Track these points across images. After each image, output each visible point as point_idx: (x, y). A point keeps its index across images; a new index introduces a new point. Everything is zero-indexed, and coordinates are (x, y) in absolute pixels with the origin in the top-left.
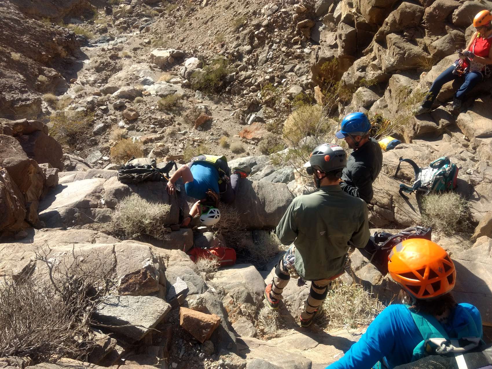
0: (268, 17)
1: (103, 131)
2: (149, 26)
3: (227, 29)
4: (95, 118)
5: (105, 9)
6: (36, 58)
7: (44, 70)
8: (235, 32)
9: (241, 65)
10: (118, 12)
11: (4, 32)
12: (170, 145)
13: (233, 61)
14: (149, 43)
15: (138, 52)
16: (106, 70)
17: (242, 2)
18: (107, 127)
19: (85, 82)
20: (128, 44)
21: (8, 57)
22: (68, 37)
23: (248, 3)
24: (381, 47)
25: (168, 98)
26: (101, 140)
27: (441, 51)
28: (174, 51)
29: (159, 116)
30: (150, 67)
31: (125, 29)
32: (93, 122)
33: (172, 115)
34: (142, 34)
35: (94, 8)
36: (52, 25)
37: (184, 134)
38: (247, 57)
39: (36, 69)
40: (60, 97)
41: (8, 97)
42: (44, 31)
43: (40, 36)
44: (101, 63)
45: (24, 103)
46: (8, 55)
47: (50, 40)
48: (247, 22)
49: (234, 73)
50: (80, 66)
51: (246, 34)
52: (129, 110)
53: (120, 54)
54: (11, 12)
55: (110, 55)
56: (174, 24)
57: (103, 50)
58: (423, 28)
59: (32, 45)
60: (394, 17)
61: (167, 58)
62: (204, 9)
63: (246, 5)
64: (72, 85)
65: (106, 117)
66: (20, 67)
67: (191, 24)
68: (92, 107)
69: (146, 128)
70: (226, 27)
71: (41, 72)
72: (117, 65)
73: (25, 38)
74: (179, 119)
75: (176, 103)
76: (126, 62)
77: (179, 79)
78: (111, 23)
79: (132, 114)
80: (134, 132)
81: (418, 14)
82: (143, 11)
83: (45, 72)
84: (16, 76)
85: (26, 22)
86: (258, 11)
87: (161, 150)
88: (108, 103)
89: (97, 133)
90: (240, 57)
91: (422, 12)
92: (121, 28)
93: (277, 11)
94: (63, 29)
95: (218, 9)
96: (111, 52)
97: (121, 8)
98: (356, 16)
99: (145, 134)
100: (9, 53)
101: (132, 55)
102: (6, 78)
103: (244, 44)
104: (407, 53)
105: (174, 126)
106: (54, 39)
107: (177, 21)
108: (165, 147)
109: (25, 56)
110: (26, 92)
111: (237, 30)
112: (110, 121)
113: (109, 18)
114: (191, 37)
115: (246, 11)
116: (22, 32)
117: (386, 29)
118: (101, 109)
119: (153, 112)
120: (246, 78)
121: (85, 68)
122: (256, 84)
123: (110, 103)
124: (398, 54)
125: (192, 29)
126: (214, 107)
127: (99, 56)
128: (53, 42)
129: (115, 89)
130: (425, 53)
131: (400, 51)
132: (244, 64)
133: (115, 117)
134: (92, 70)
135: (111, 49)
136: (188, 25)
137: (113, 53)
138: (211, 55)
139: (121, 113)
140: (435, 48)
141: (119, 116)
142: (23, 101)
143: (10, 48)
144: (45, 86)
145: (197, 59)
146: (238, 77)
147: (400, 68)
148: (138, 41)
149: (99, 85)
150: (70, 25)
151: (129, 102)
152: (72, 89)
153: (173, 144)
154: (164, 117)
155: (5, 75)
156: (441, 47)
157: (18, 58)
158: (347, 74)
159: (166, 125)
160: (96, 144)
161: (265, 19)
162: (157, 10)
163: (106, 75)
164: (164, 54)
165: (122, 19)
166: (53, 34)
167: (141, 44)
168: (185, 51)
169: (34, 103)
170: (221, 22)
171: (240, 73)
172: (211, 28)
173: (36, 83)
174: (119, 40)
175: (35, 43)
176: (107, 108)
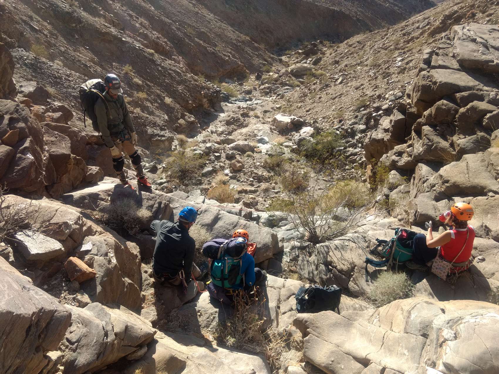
0: (389, 102)
1: (210, 174)
2: (285, 94)
3: (351, 107)
4: (208, 162)
5: (256, 74)
6: (183, 105)
7: (186, 115)
8: (356, 111)
9: (351, 141)
10: (266, 79)
11: (166, 80)
12: (261, 199)
13: (344, 137)
14: (279, 108)
15: (268, 114)
16: (234, 125)
17: (372, 85)
18: (214, 171)
19: (215, 131)
20: (262, 106)
21: (162, 100)
22: (214, 92)
23: (376, 87)
24: (417, 136)
25: (274, 159)
26: (206, 181)
27: (464, 149)
28: (295, 119)
29: (261, 172)
30: (271, 128)
31: (266, 94)
32: (205, 164)
33: (272, 174)
34: (277, 100)
35: (247, 73)
36: (205, 81)
37: (277, 193)
38: (360, 136)
39: (180, 113)
40: (190, 140)
41: (150, 130)
42: (197, 85)
43: (192, 88)
44: (232, 118)
45: (159, 138)
46: (162, 98)
47: (199, 93)
48: (370, 104)
49: (343, 148)
50: (216, 117)
51: (364, 115)
52: (236, 161)
53: (251, 113)
54: (176, 66)
55: (242, 112)
56: (306, 96)
57: (239, 107)
58: (455, 126)
59: (184, 94)
60: (431, 112)
61: (288, 123)
62: (337, 86)
63: (374, 89)
64: (204, 132)
65: (216, 163)
66: (168, 109)
67: (320, 98)
68: (208, 152)
69: (246, 180)
70: (350, 105)
71: (183, 117)
72: (245, 122)
73: (180, 88)
74: (278, 179)
75: (279, 164)
76: (253, 120)
77: (291, 144)
78: (257, 87)
79: (238, 165)
80: (235, 181)
81: (452, 112)
82: (287, 81)
83: (186, 117)
84: (163, 116)
85: (185, 76)
86: (383, 96)
87: (250, 202)
88: (223, 151)
89: (205, 175)
90: (353, 134)
91: (457, 111)
92: (263, 92)
93: (400, 97)
94: (213, 85)
95: (349, 88)
96: (244, 110)
97: (269, 75)
98: (409, 106)
99: (243, 185)
100: (164, 97)
101: (261, 116)
102: (154, 116)
103: (361, 123)
104: (435, 145)
105: (271, 184)
106: (202, 92)
107: (310, 93)
108: (255, 200)
109: (175, 101)
110: (165, 130)
111: (358, 110)
112: (219, 167)
113: (257, 82)
114: (316, 110)
115: (373, 93)
116: (179, 83)
117: (423, 121)
118: (215, 155)
119: (256, 167)
120: (352, 154)
121: (218, 120)
122: (360, 162)
123: (224, 152)
124: (426, 145)
125: (320, 102)
126: (312, 175)
127: (233, 112)
128: (201, 94)
129: (233, 141)
130: (451, 149)
131: (428, 142)
132: (355, 141)
133: (224, 165)
134: (223, 123)
135: (245, 108)
136: (318, 98)
137: (246, 111)
138: (328, 128)
139: (229, 162)
140: (459, 146)
141: (227, 164)
142: (159, 136)
143: (166, 93)
144: (182, 128)
145: (312, 129)
146: (345, 152)
147: (426, 158)
148: (271, 105)
149: (225, 136)
150: (224, 84)
151: (239, 155)
152: (202, 135)
153: (263, 199)
154: (264, 174)
155: (155, 114)
156: (464, 145)
157: (169, 103)
158: (386, 156)
159: (264, 181)
160: (201, 184)
161: (386, 104)
162: (300, 82)
163: (233, 129)
164: (285, 119)
165: (267, 85)
166: (203, 88)
167: (272, 108)
168: (306, 120)
169: (167, 140)
170: (347, 100)
171: (348, 149)
172: (336, 104)
173: (176, 125)
174: (256, 102)
175: (186, 93)
176: (220, 156)
